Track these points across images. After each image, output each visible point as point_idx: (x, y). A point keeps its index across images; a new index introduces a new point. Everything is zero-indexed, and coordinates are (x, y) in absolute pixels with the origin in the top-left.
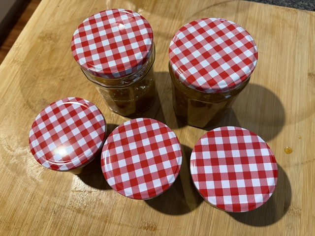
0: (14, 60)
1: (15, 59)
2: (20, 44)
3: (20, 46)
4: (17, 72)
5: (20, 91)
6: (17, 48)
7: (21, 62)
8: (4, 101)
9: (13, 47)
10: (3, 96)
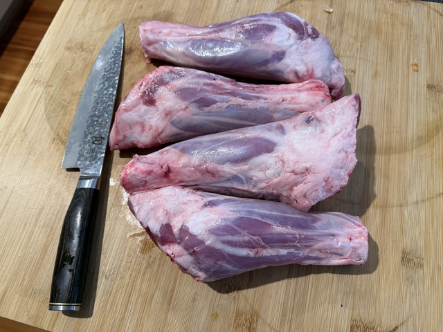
1: (36, 79)
2: (41, 58)
3: (41, 61)
4: (41, 96)
6: (37, 64)
7: (44, 82)
8: (26, 135)
9: (31, 62)
10: (24, 129)
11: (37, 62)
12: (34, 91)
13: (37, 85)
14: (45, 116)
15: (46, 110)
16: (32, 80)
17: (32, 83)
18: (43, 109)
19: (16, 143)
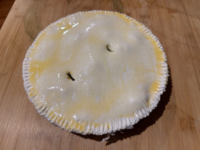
0: (15, 16)
1: (17, 15)
2: (18, 6)
3: (18, 7)
4: (21, 23)
5: (27, 35)
6: (16, 9)
7: (21, 16)
8: (15, 43)
9: (12, 8)
10: (14, 41)
11: (16, 7)
12: (17, 21)
14: (26, 32)
15: (26, 30)
16: (14, 16)
17: (15, 17)
18: (24, 29)
19: (9, 48)
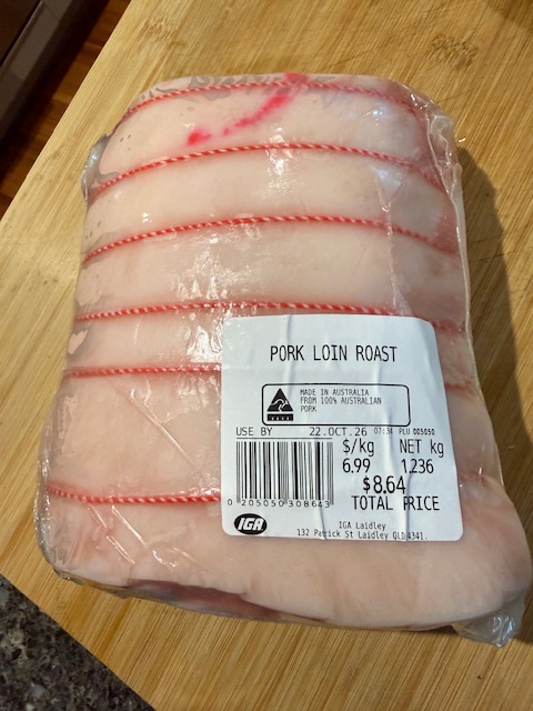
13: (152, 39)
